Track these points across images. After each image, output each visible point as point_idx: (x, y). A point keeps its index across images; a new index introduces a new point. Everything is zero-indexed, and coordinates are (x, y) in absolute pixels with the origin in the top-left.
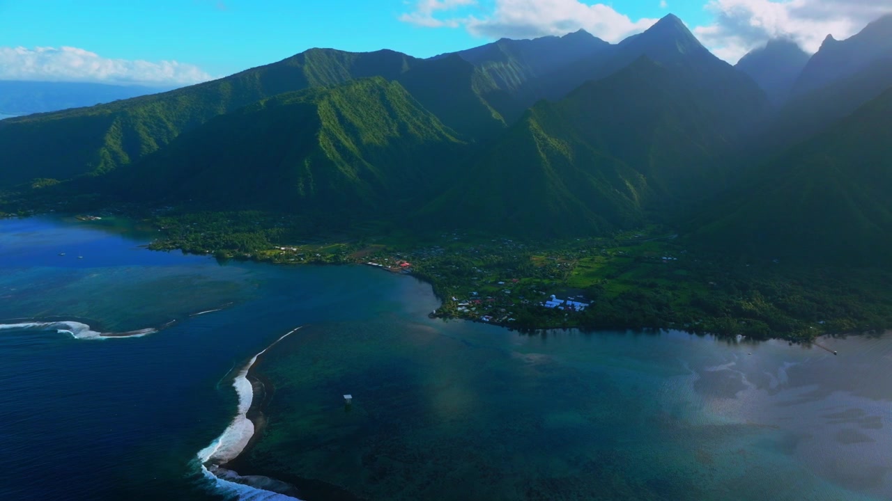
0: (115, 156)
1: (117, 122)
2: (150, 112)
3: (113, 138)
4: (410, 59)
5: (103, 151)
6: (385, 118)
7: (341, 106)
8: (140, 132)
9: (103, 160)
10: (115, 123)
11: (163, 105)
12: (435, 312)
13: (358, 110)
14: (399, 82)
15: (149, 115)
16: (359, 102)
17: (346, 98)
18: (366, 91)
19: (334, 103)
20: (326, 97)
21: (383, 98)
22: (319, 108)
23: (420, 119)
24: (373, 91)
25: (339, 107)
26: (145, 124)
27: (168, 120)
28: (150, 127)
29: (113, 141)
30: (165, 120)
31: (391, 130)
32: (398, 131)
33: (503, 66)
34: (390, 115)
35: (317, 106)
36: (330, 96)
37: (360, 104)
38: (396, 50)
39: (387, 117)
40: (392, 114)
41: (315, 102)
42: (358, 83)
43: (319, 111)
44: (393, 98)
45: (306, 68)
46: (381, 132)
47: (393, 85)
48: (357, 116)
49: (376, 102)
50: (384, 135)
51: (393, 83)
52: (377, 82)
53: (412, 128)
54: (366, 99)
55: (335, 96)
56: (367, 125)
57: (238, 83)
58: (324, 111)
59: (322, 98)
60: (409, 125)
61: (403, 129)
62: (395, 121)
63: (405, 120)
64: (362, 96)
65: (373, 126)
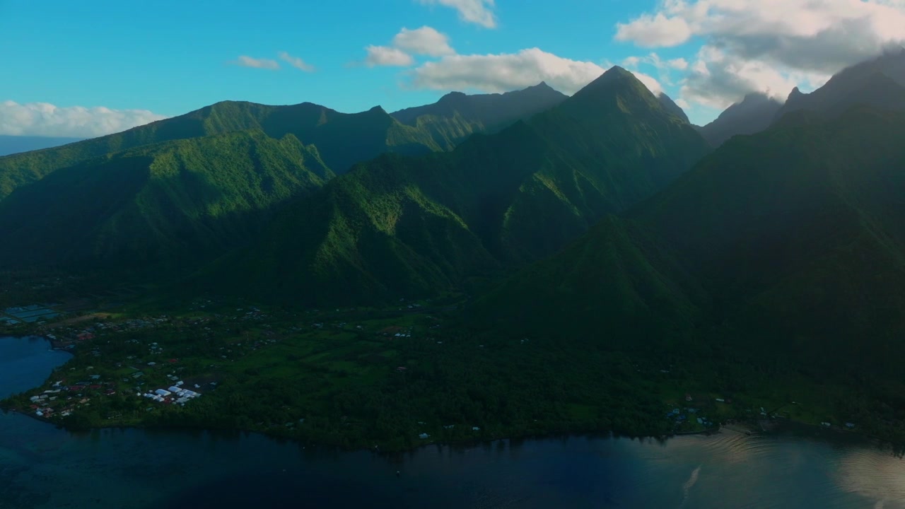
2: (21, 165)
4: (331, 112)
6: (247, 172)
7: (189, 159)
11: (40, 158)
13: (212, 164)
14: (296, 135)
15: (20, 169)
16: (216, 155)
17: (202, 151)
18: (233, 144)
19: (180, 156)
20: (171, 150)
21: (252, 152)
22: (155, 161)
23: (297, 173)
24: (242, 144)
25: (185, 160)
26: (12, 177)
28: (17, 181)
31: (251, 186)
32: (260, 186)
33: (446, 120)
34: (256, 170)
35: (153, 159)
36: (177, 149)
37: (216, 158)
38: (317, 103)
39: (251, 171)
40: (258, 167)
41: (154, 155)
42: (224, 136)
43: (153, 165)
44: (266, 151)
45: (208, 122)
46: (236, 186)
47: (286, 139)
48: (208, 169)
49: (241, 156)
50: (240, 191)
51: (287, 136)
52: (251, 135)
53: (280, 184)
54: (228, 152)
55: (187, 148)
56: (219, 180)
57: (131, 136)
58: (162, 165)
59: (165, 151)
60: (277, 180)
61: (267, 184)
62: (260, 175)
63: (273, 174)
64: (224, 149)
65: (228, 180)
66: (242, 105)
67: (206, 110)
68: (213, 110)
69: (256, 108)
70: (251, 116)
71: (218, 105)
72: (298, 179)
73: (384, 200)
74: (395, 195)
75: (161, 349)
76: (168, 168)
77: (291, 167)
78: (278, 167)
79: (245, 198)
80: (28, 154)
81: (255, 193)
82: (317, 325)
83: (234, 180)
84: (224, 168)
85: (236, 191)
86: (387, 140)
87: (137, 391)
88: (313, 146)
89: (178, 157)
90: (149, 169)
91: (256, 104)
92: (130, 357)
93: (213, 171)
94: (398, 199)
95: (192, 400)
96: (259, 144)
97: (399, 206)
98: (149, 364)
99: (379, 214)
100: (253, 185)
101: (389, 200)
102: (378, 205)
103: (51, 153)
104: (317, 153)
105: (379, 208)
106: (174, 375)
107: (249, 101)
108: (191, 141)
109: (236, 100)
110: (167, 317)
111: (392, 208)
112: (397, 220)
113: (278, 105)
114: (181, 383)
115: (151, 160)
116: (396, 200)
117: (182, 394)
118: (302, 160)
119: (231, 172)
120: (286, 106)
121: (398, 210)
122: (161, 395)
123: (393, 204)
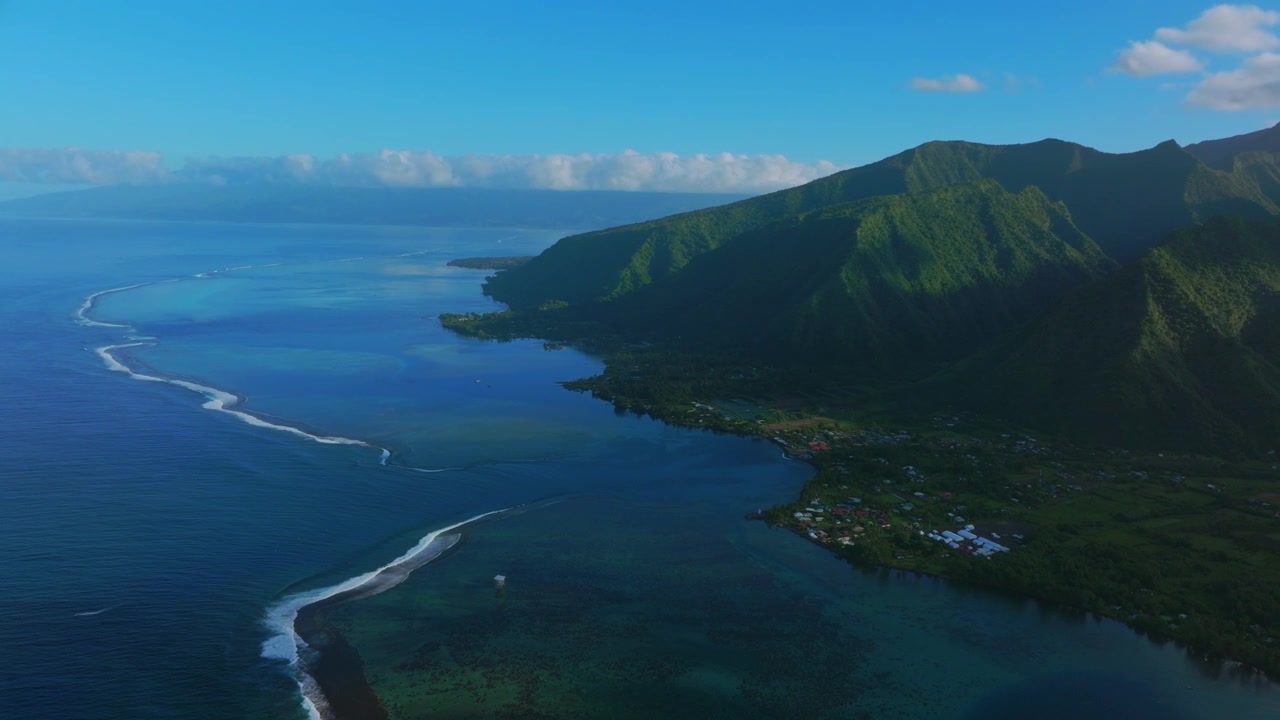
0: (636, 277)
1: (652, 239)
2: (693, 228)
3: (642, 258)
4: (1089, 153)
5: (626, 273)
6: (977, 241)
7: (902, 223)
8: (674, 251)
9: (621, 284)
10: (649, 240)
11: (711, 220)
12: (760, 512)
13: (930, 229)
14: (1040, 188)
15: (690, 232)
16: (937, 217)
17: (918, 211)
18: (958, 201)
19: (892, 217)
20: (881, 210)
21: (984, 213)
22: (863, 224)
23: (1047, 243)
24: (970, 201)
25: (898, 224)
26: (682, 242)
27: (713, 238)
28: (687, 246)
29: (640, 263)
30: (708, 238)
31: (982, 260)
32: (995, 262)
34: (990, 238)
35: (860, 222)
36: (888, 208)
37: (937, 220)
38: (1067, 139)
39: (982, 240)
40: (993, 235)
41: (860, 216)
42: (946, 190)
43: (859, 229)
44: (1003, 211)
45: (911, 170)
46: (962, 261)
47: (1026, 193)
48: (926, 237)
49: (969, 218)
50: (967, 268)
51: (1027, 189)
52: (983, 188)
53: (1023, 259)
54: (952, 213)
55: (899, 208)
56: (940, 251)
57: (812, 192)
58: (870, 228)
59: (874, 211)
60: (1018, 253)
61: (1005, 259)
62: (995, 246)
63: (1013, 246)
64: (947, 209)
65: (951, 252)
66: (956, 146)
67: (908, 155)
68: (917, 155)
69: (973, 150)
70: (967, 161)
71: (924, 148)
72: (1048, 252)
73: (1223, 290)
74: (1242, 283)
75: (922, 476)
76: (877, 234)
77: (1038, 235)
78: (1020, 233)
79: (973, 277)
80: (696, 213)
81: (987, 271)
82: (1138, 473)
83: (959, 251)
84: (947, 235)
85: (962, 267)
86: (1186, 194)
87: (918, 529)
88: (1061, 203)
89: (889, 220)
90: (855, 235)
91: (975, 144)
92: (888, 481)
93: (932, 238)
94: (1247, 289)
95: (996, 555)
96: (994, 202)
97: (1249, 301)
98: (917, 494)
99: (1216, 311)
100: (985, 259)
101: (1231, 290)
102: (1214, 298)
103: (722, 213)
104: (1067, 213)
105: (1217, 303)
106: (958, 513)
107: (966, 140)
108: (901, 197)
109: (946, 140)
110: (909, 434)
111: (1236, 303)
112: (1246, 323)
113: (1007, 143)
114: (971, 527)
115: (856, 224)
116: (1243, 290)
117: (980, 543)
118: (1047, 224)
119: (956, 240)
120: (1018, 145)
121: (1247, 307)
122: (952, 538)
123: (1238, 296)
